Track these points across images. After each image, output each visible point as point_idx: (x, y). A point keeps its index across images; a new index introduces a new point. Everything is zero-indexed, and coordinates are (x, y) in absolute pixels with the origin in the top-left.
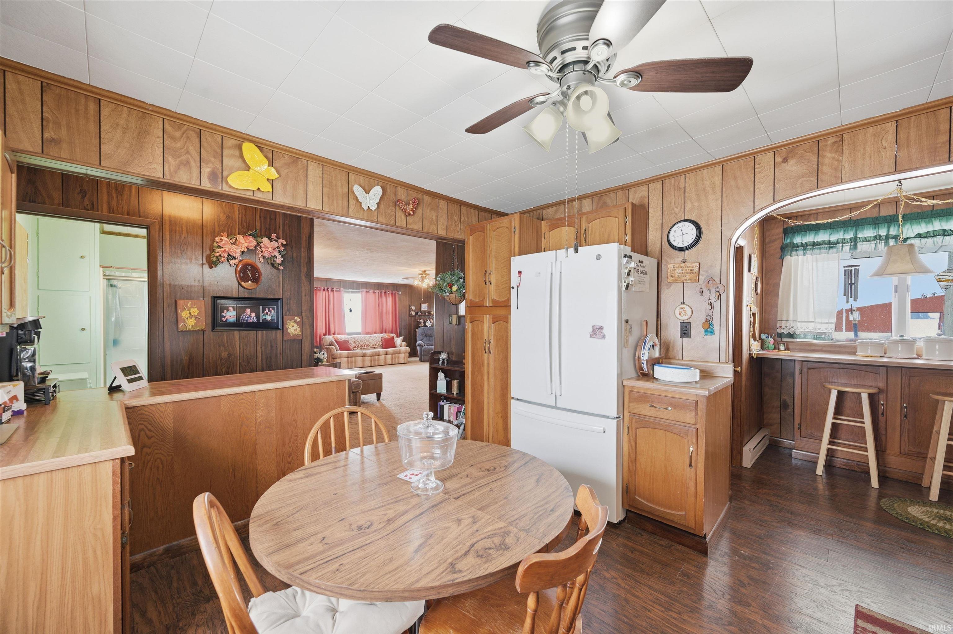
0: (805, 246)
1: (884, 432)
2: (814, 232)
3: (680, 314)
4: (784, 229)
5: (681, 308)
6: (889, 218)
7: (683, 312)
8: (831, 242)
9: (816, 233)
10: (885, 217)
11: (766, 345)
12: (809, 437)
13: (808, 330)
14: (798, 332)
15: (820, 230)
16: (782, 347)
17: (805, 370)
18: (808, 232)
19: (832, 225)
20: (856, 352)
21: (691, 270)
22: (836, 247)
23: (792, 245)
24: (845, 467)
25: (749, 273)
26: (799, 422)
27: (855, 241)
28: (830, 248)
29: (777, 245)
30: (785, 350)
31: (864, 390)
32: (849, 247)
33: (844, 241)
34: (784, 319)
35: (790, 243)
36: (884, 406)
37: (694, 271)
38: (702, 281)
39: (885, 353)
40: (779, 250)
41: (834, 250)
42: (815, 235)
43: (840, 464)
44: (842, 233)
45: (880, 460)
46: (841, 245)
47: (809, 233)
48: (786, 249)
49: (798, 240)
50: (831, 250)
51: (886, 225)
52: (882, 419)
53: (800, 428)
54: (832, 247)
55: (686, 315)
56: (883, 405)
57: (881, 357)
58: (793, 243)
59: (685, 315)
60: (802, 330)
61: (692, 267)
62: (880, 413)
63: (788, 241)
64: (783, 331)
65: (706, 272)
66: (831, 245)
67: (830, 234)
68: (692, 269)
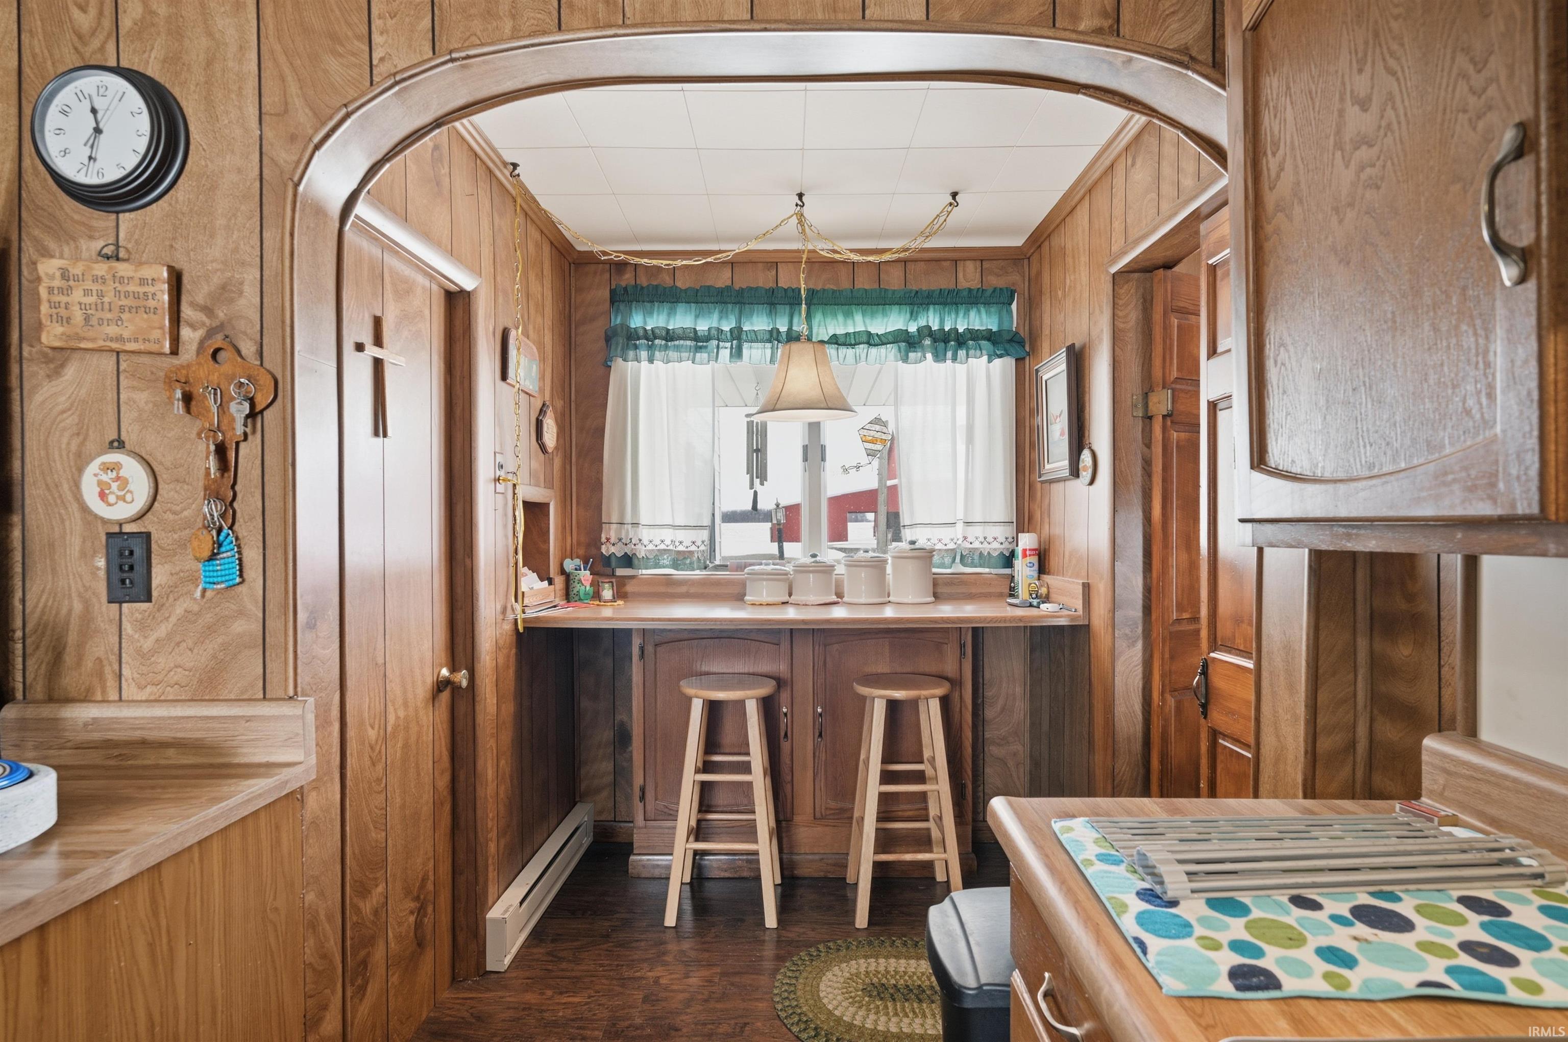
0: (650, 336)
1: (789, 778)
2: (666, 306)
3: (103, 496)
4: (611, 290)
5: (107, 468)
6: (790, 294)
7: (114, 486)
8: (699, 334)
9: (671, 309)
10: (785, 290)
11: (577, 588)
12: (660, 817)
13: (662, 547)
14: (641, 552)
15: (677, 302)
16: (607, 593)
17: (649, 649)
18: (656, 304)
19: (699, 294)
20: (745, 595)
21: (136, 296)
22: (706, 347)
23: (625, 332)
24: (727, 875)
25: (503, 384)
26: (641, 782)
27: (737, 335)
28: (698, 349)
29: (598, 329)
30: (614, 600)
31: (749, 693)
32: (728, 350)
33: (719, 335)
34: (614, 519)
35: (622, 325)
36: (789, 716)
37: (151, 303)
38: (194, 347)
39: (790, 595)
40: (602, 343)
41: (702, 356)
42: (669, 315)
43: (719, 868)
44: (716, 316)
45: (785, 840)
46: (715, 342)
47: (658, 308)
48: (613, 341)
49: (637, 321)
50: (698, 355)
51: (787, 307)
52: (785, 746)
53: (642, 798)
54: (701, 347)
55: (129, 497)
56: (786, 714)
57: (783, 603)
58: (629, 327)
59: (123, 499)
60: (651, 547)
61: (143, 282)
62: (782, 734)
63: (618, 321)
64: (613, 550)
65: (208, 310)
66: (699, 341)
67: (697, 317)
68: (141, 290)
